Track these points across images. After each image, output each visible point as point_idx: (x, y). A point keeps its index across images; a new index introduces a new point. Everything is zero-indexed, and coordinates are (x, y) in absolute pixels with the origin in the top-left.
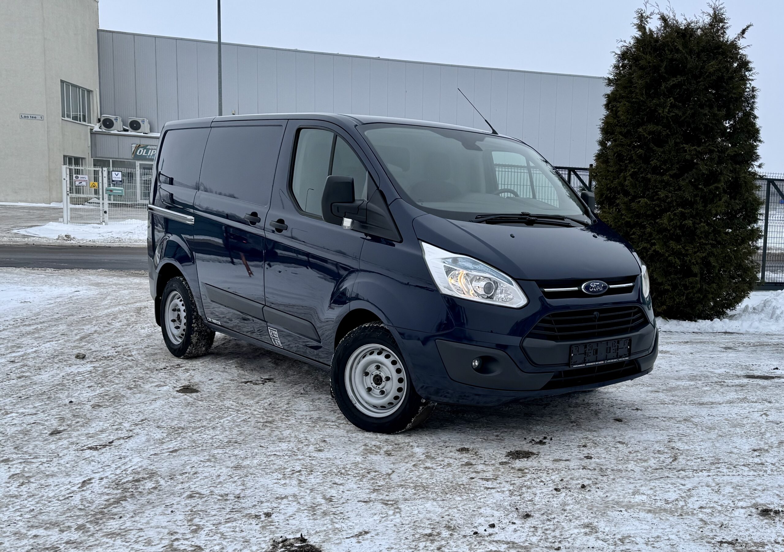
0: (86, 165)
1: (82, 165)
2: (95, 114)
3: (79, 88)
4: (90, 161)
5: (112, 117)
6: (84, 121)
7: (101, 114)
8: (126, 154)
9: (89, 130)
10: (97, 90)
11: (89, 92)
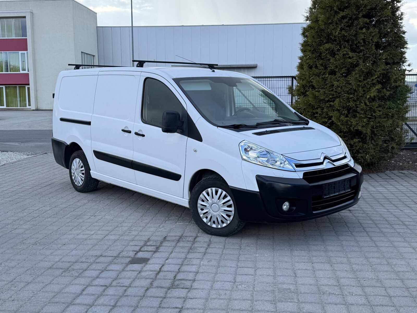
3: (89, 55)
10: (97, 55)
11: (94, 56)
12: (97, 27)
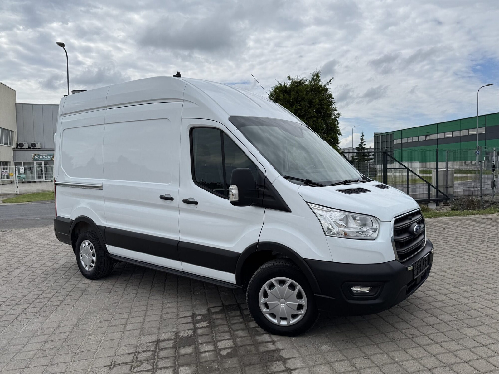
0: (11, 165)
1: (9, 165)
2: (15, 141)
3: (7, 130)
4: (13, 163)
5: (23, 143)
6: (10, 145)
7: (18, 141)
8: (30, 159)
9: (12, 149)
10: (16, 130)
11: (12, 131)
12: (16, 104)
